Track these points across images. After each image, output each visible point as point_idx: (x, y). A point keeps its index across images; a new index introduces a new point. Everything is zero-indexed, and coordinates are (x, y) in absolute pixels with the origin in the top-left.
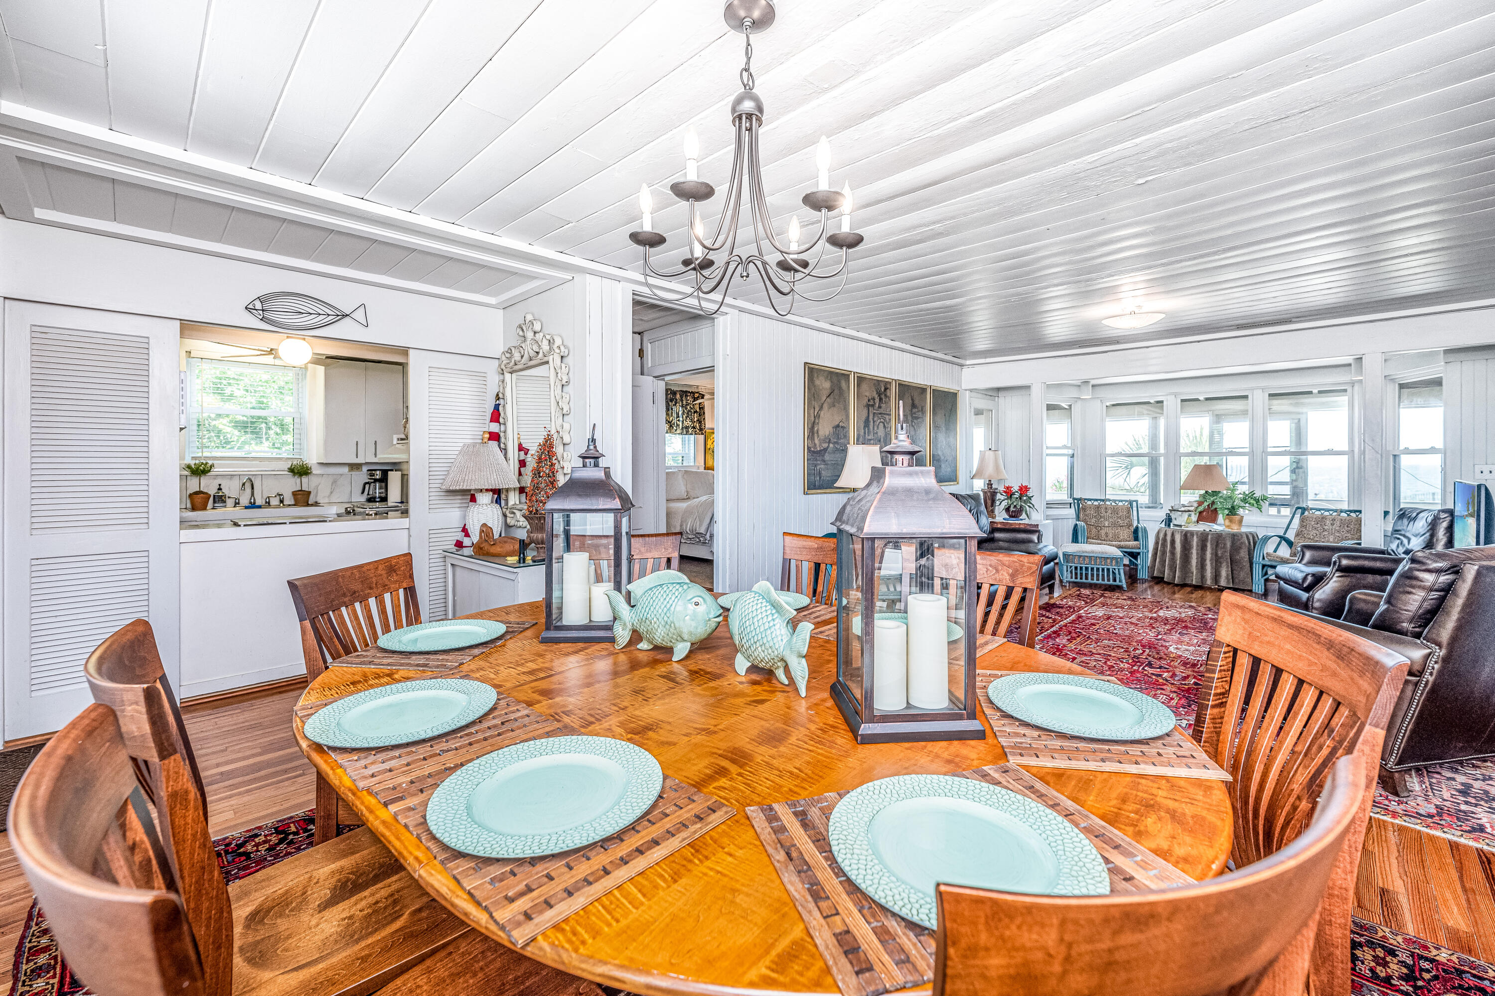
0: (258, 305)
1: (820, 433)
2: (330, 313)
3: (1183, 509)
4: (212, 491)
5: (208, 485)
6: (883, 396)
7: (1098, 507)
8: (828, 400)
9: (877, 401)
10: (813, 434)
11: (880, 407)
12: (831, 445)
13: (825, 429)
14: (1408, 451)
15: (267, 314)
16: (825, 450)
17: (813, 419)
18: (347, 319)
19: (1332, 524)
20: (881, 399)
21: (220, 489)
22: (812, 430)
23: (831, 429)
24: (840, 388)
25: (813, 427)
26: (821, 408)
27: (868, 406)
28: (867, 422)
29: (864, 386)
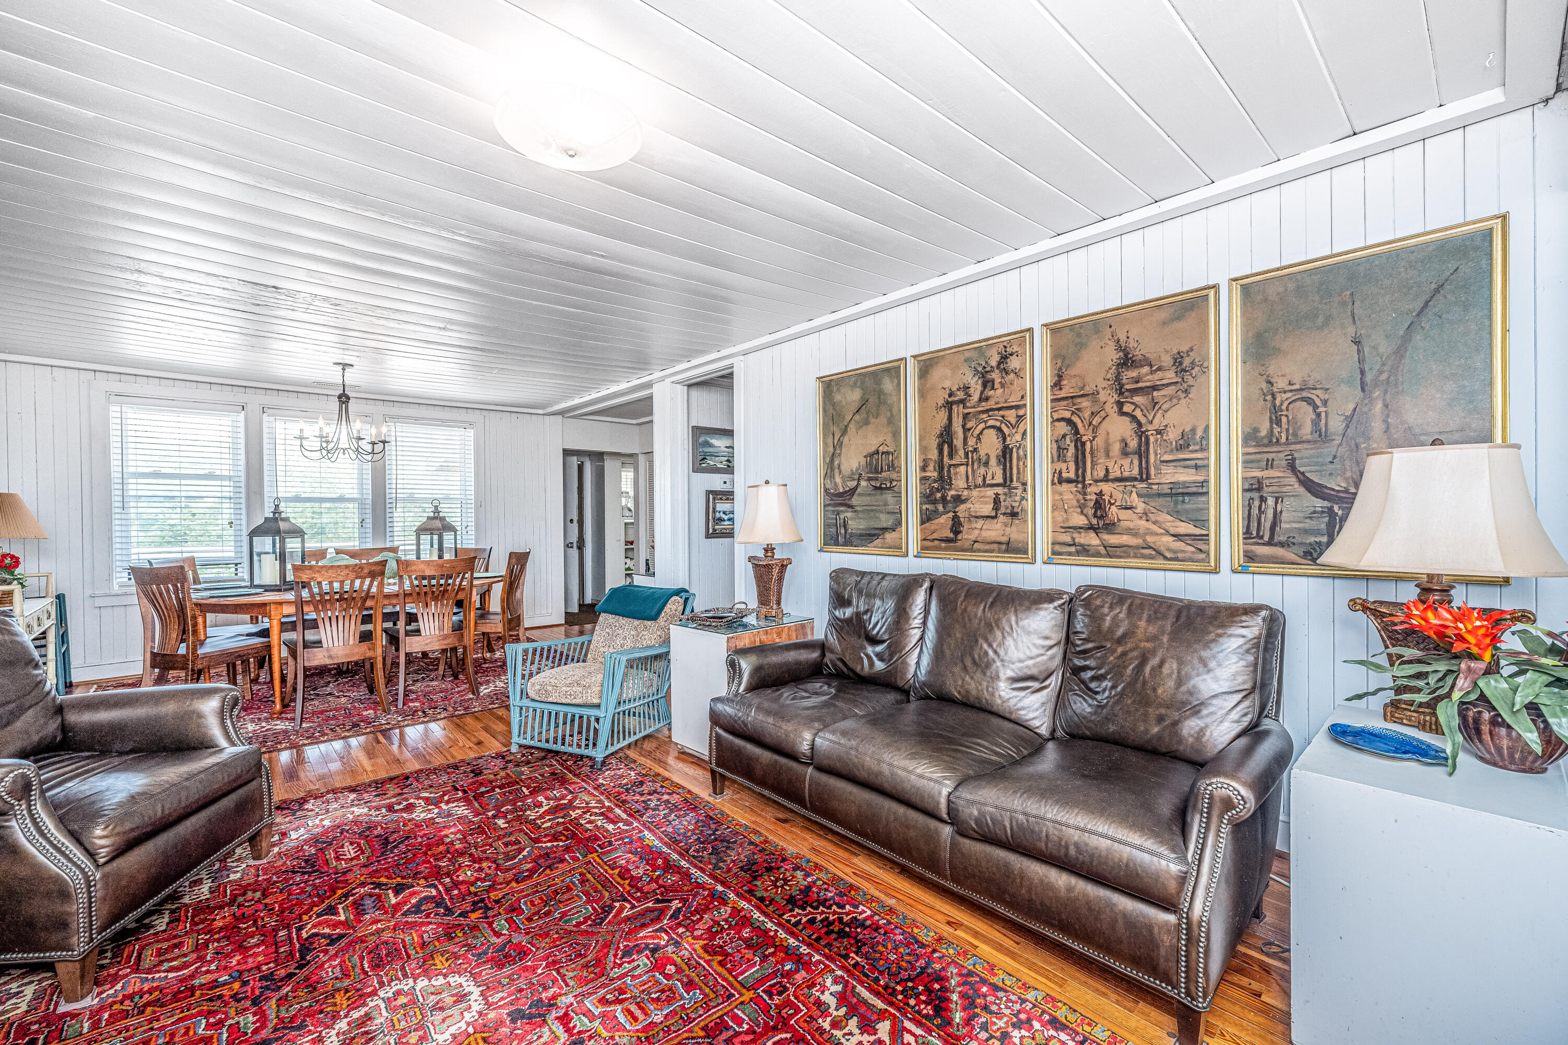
1: (842, 467)
6: (994, 375)
8: (857, 417)
10: (832, 470)
12: (863, 483)
13: (852, 460)
16: (853, 491)
17: (831, 449)
22: (831, 465)
23: (863, 462)
24: (880, 393)
25: (832, 461)
26: (844, 432)
27: (950, 405)
28: (946, 435)
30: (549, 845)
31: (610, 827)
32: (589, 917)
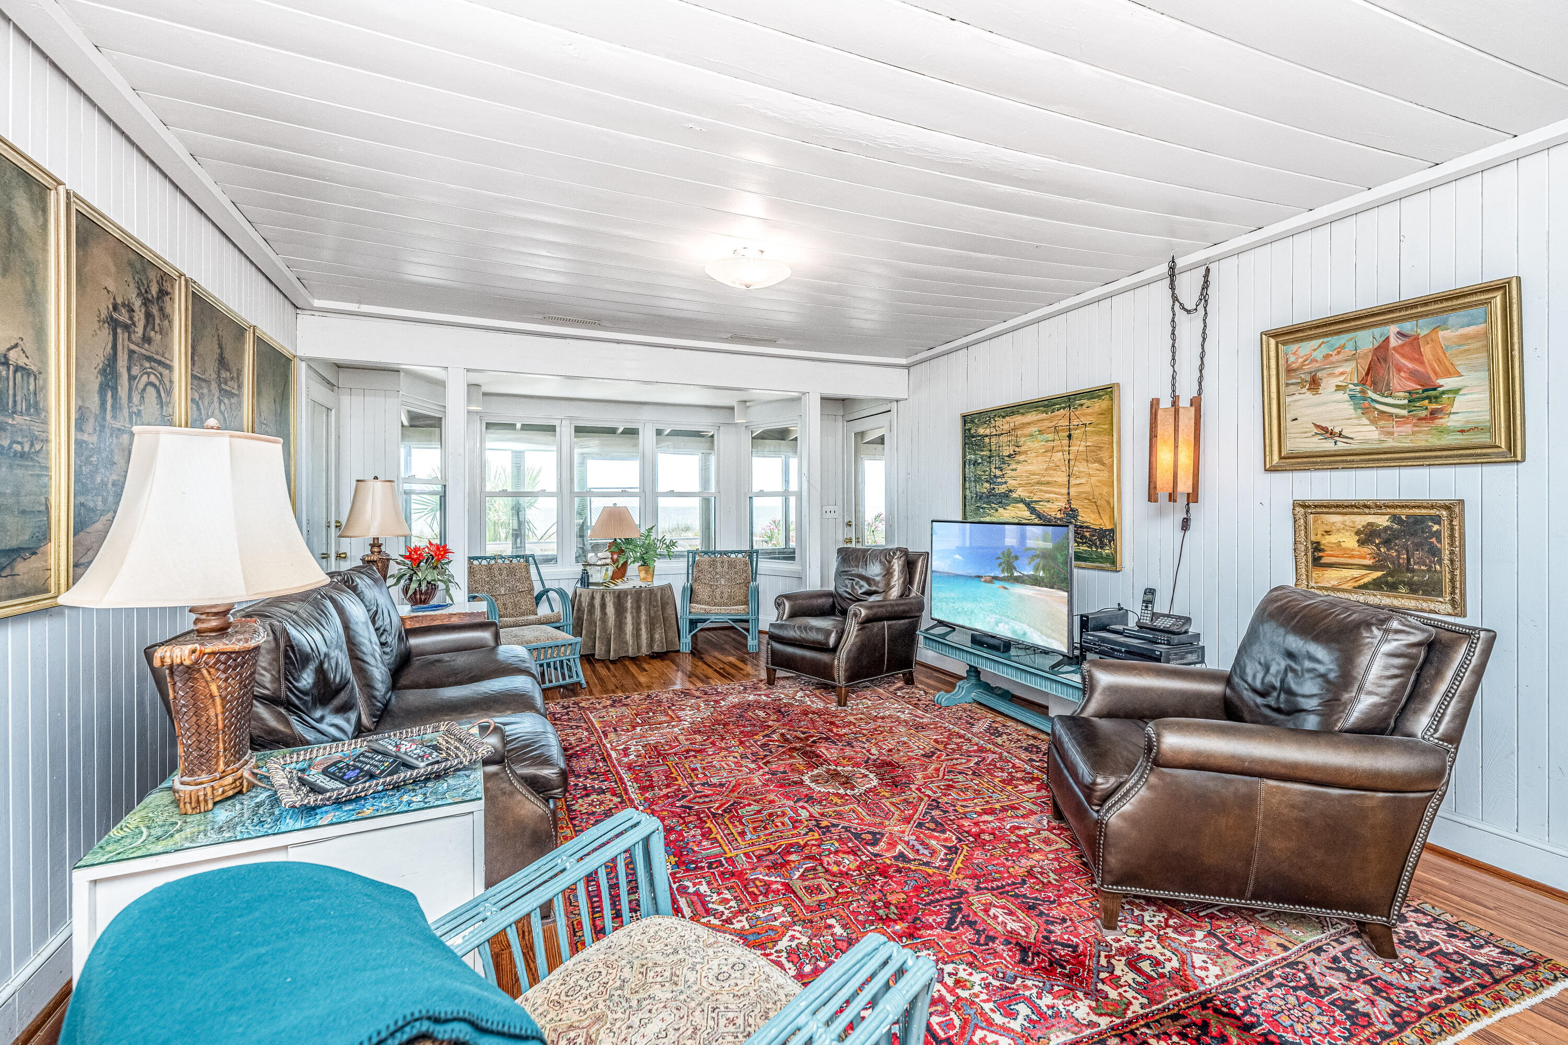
3: (599, 563)
6: (155, 310)
7: (490, 568)
9: (140, 316)
11: (147, 340)
14: (762, 494)
19: (722, 567)
20: (149, 316)
27: (114, 324)
28: (109, 371)
29: (100, 255)
30: (773, 879)
31: (704, 888)
32: (741, 808)
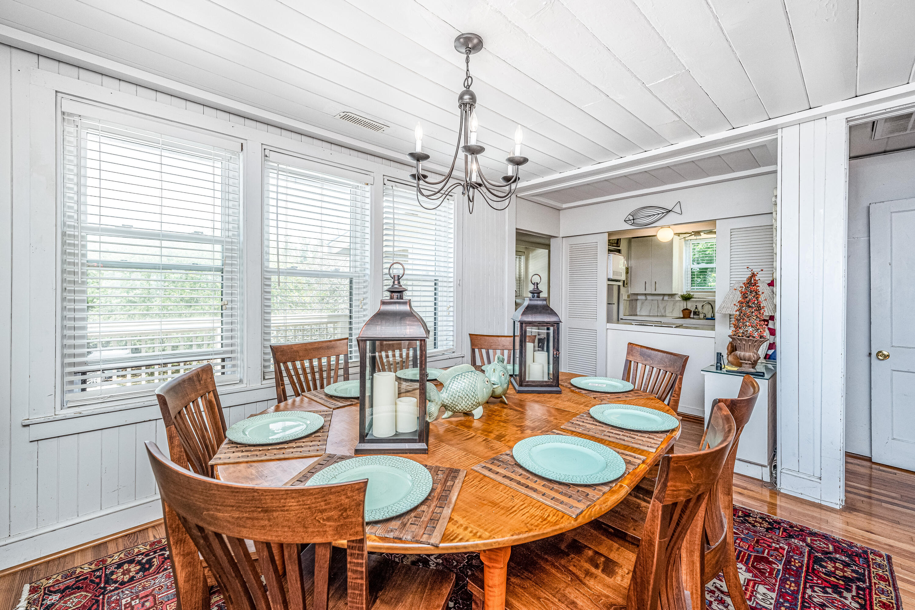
0: (631, 218)
2: (659, 212)
4: (693, 309)
5: (690, 305)
15: (636, 221)
18: (671, 213)
21: (696, 308)
